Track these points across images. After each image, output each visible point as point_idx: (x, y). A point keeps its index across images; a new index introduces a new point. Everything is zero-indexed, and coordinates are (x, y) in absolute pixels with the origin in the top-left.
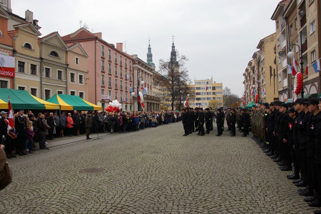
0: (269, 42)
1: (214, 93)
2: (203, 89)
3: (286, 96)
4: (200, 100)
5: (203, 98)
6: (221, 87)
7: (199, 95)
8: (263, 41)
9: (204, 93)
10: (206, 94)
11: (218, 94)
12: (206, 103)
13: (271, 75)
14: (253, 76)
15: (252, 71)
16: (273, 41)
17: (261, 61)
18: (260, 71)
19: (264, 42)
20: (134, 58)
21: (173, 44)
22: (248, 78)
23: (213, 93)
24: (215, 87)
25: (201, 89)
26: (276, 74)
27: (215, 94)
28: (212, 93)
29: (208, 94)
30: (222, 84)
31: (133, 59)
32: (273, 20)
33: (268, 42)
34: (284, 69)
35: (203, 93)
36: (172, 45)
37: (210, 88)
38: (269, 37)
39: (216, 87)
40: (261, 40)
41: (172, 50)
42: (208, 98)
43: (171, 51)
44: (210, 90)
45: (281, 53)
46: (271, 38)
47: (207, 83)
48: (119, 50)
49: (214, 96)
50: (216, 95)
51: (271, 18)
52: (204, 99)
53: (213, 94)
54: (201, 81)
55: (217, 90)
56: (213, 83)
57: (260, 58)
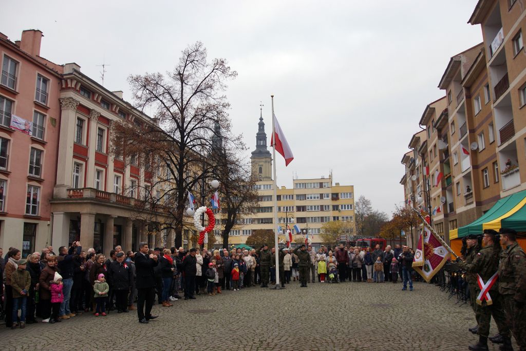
1: (335, 208)
2: (311, 198)
4: (305, 222)
5: (312, 218)
6: (350, 194)
7: (303, 211)
9: (315, 206)
10: (318, 209)
11: (345, 208)
12: (319, 229)
14: (441, 145)
15: (434, 133)
17: (488, 65)
18: (476, 111)
20: (67, 71)
21: (261, 119)
22: (418, 162)
23: (334, 206)
24: (337, 194)
25: (308, 198)
27: (337, 210)
28: (331, 208)
29: (322, 208)
30: (353, 186)
31: (62, 75)
35: (311, 207)
36: (259, 121)
37: (328, 197)
39: (340, 195)
41: (260, 129)
42: (322, 218)
43: (257, 131)
44: (328, 201)
47: (321, 185)
48: (26, 50)
49: (336, 213)
50: (340, 211)
52: (314, 219)
53: (334, 210)
54: (306, 182)
55: (342, 201)
56: (334, 185)
57: (484, 57)
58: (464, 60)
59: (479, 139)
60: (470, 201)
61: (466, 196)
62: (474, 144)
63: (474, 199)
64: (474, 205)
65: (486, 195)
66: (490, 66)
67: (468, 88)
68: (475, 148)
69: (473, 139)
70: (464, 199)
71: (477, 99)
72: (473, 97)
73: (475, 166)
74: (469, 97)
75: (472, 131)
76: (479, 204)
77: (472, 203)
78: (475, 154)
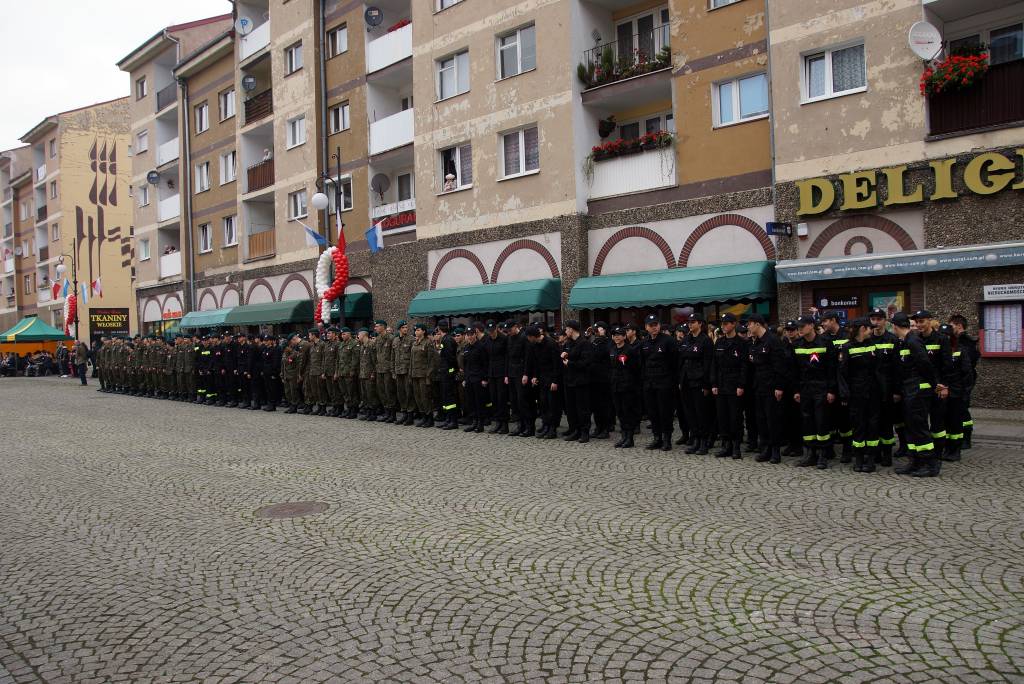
0: (75, 129)
3: (174, 305)
8: (54, 121)
13: (81, 236)
16: (86, 128)
17: (35, 186)
18: (23, 217)
19: (56, 126)
26: (96, 233)
32: (124, 70)
33: (72, 129)
34: (164, 224)
38: (74, 114)
40: (47, 119)
45: (155, 175)
46: (84, 117)
51: (119, 64)
57: (31, 176)
58: (14, 157)
59: (23, 244)
60: (12, 303)
61: (9, 298)
62: (19, 248)
63: (16, 302)
64: (15, 309)
65: (27, 301)
66: (37, 188)
67: (17, 190)
68: (19, 254)
69: (18, 244)
70: (6, 302)
71: (24, 204)
72: (21, 202)
73: (19, 271)
74: (16, 199)
75: (18, 235)
76: (21, 308)
77: (14, 306)
78: (19, 259)
